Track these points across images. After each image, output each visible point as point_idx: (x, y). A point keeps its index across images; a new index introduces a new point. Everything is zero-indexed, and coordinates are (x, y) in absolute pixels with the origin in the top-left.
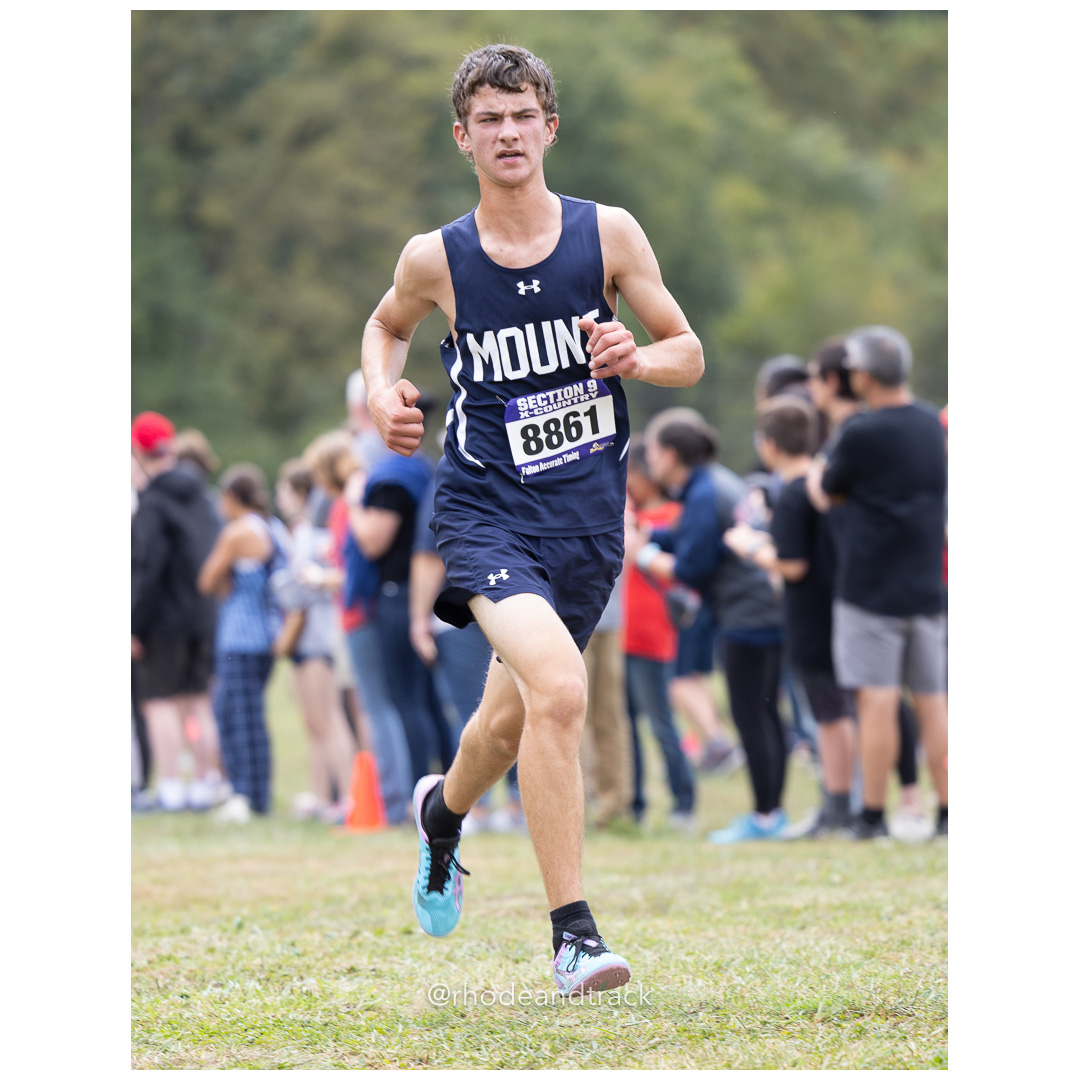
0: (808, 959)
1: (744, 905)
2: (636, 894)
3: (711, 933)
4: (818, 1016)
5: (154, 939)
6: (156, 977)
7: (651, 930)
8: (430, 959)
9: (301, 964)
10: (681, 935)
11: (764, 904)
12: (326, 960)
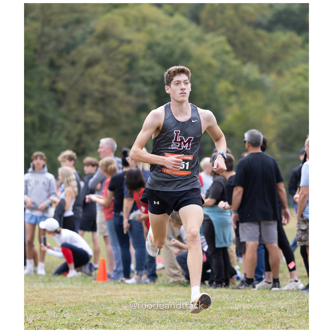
5: (35, 314)
6: (35, 326)
7: (190, 316)
8: (121, 323)
9: (80, 323)
10: (200, 317)
11: (226, 308)
12: (89, 322)
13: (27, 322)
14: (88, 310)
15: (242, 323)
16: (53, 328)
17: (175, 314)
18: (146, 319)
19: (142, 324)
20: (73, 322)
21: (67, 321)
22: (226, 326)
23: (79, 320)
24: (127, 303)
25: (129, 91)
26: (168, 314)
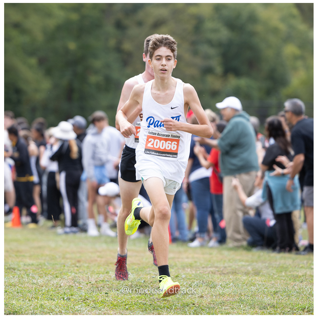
0: (303, 292)
1: (283, 274)
2: (250, 268)
3: (273, 282)
4: (306, 310)
5: (98, 275)
6: (98, 286)
7: (254, 280)
8: (184, 286)
9: (143, 285)
10: (263, 282)
11: (290, 274)
12: (152, 284)
13: (90, 283)
14: (151, 272)
15: (306, 289)
16: (116, 289)
17: (239, 278)
18: (209, 282)
19: (206, 288)
20: (136, 283)
21: (130, 283)
22: (290, 291)
23: (142, 281)
24: (191, 266)
25: (195, 53)
26: (232, 278)
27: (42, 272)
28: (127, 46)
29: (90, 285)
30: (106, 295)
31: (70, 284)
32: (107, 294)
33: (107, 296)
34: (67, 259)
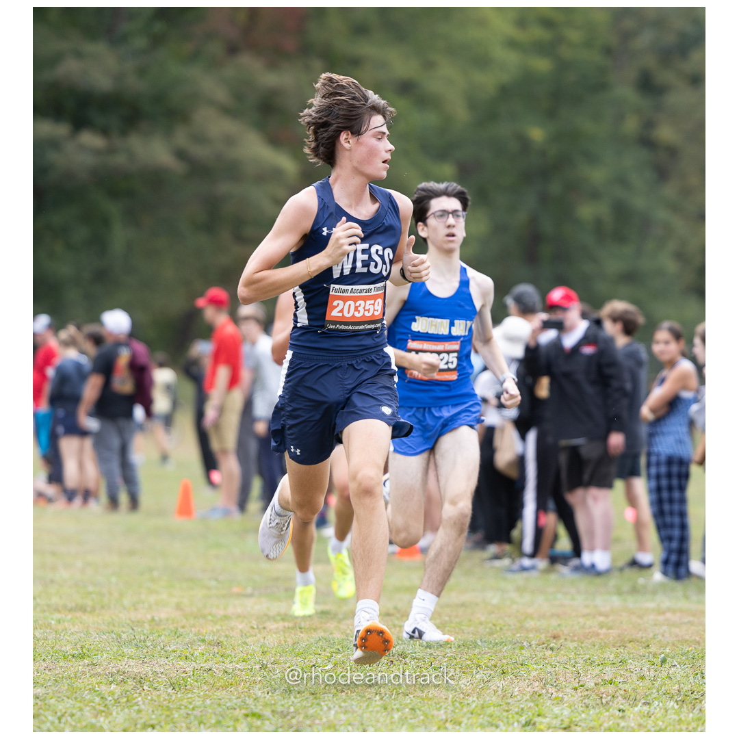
27: (469, 662)
28: (666, 133)
29: (581, 692)
30: (621, 714)
31: (536, 689)
32: (624, 711)
33: (623, 717)
34: (528, 631)
